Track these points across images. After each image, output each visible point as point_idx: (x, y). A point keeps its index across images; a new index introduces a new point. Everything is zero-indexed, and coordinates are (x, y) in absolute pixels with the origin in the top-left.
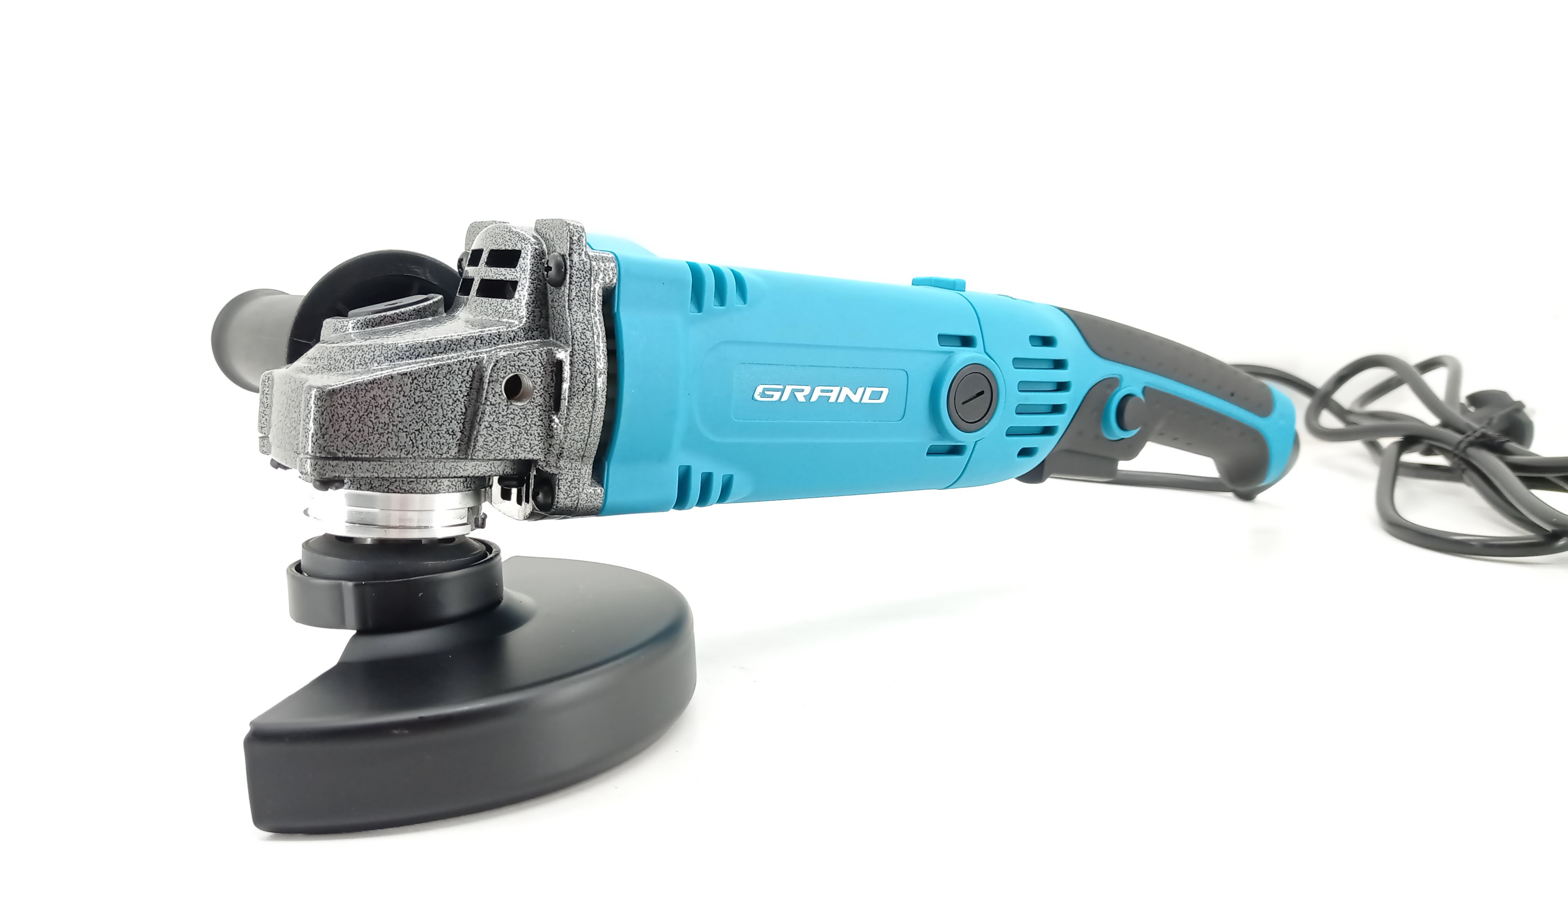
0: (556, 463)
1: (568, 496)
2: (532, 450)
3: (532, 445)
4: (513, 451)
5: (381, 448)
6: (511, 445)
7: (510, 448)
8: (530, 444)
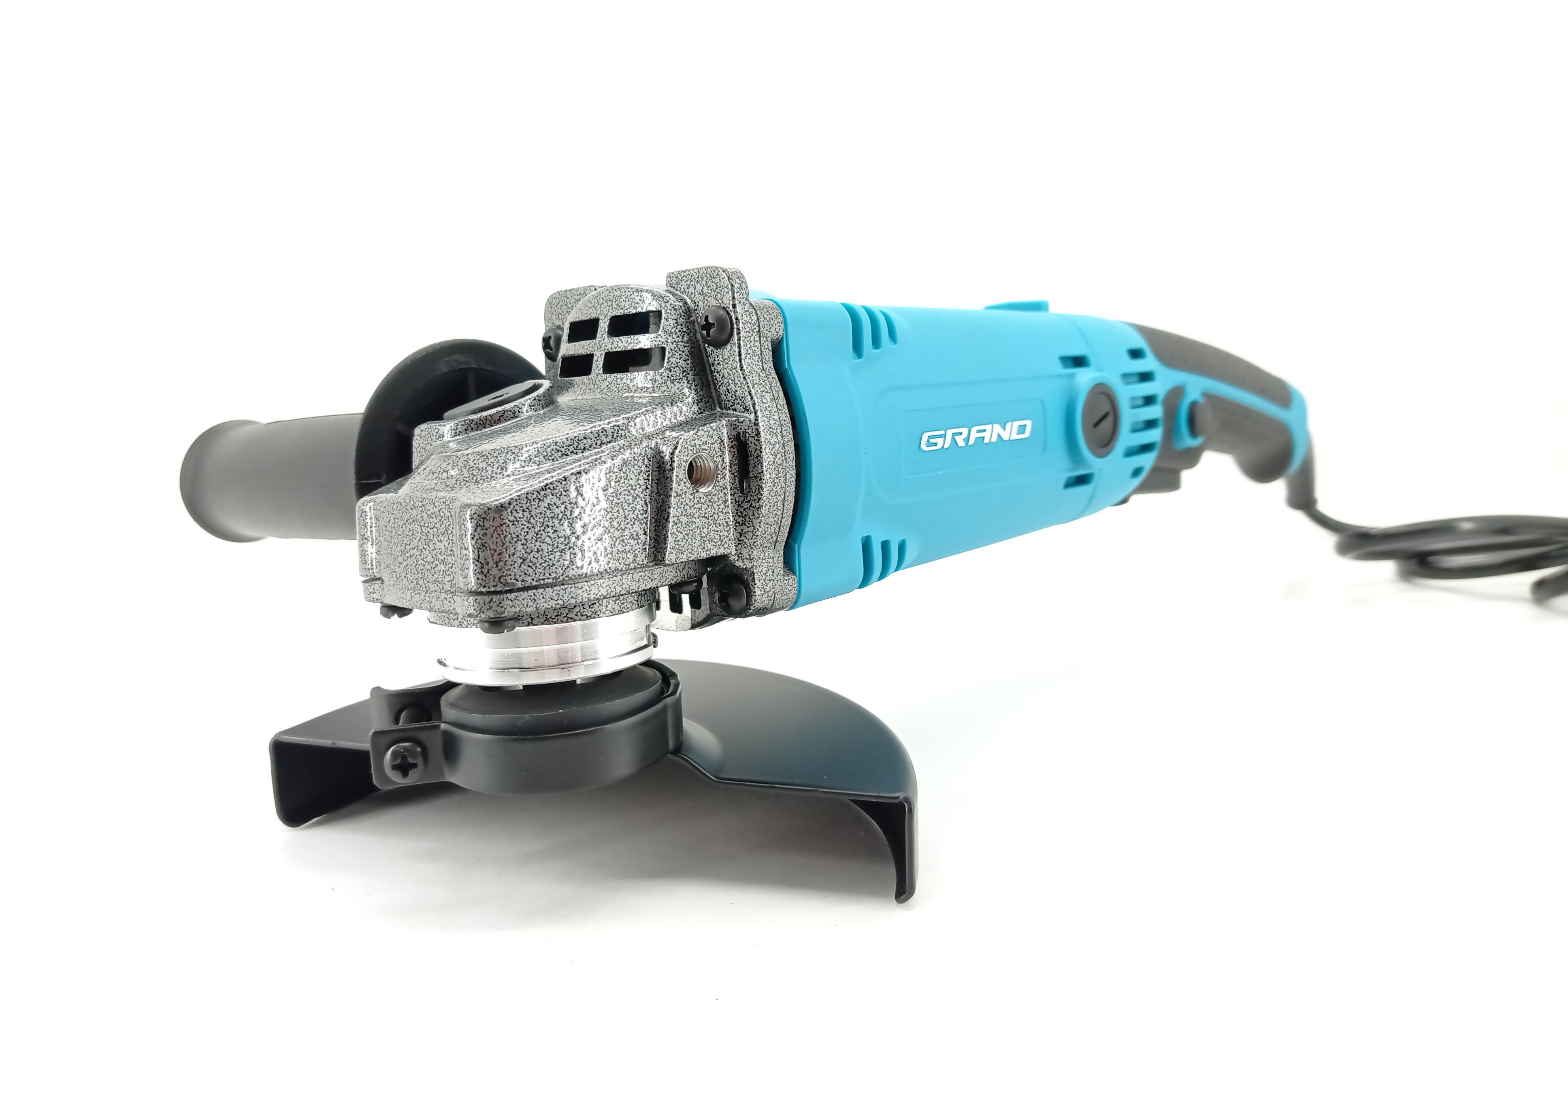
0: (749, 555)
1: (765, 591)
2: (723, 543)
3: (722, 538)
4: (704, 548)
5: (564, 568)
6: (702, 541)
7: (701, 545)
8: (720, 536)
